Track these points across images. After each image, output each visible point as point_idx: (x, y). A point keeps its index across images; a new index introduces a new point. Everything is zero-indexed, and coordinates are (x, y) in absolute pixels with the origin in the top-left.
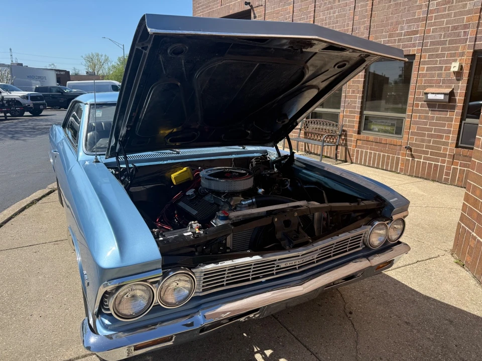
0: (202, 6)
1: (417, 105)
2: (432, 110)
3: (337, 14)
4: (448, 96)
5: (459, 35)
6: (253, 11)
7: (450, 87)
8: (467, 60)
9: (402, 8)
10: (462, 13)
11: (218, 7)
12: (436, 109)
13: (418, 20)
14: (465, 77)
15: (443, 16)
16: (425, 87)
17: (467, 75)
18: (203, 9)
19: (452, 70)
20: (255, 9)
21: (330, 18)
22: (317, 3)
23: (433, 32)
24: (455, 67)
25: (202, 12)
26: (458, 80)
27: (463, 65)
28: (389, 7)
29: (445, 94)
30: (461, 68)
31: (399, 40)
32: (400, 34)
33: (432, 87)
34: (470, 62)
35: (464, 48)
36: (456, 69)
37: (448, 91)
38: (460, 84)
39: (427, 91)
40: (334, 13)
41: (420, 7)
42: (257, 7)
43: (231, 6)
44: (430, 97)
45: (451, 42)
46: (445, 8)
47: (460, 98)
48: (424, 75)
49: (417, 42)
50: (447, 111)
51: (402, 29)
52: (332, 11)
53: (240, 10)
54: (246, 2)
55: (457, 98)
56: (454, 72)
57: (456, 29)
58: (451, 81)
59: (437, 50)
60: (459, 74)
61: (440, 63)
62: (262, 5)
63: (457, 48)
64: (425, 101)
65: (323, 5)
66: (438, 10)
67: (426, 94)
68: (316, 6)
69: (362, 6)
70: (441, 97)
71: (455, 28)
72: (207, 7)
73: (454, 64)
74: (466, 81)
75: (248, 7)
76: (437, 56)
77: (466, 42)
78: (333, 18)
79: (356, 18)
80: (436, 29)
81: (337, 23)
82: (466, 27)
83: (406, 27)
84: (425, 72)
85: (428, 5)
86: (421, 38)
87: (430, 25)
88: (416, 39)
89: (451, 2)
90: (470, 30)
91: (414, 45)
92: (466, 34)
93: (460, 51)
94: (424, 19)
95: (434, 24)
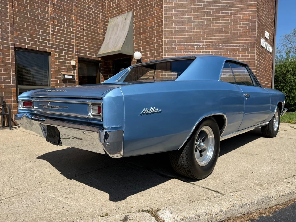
1: (57, 81)
2: (65, 84)
7: (71, 72)
8: (76, 60)
9: (37, 22)
10: (69, 38)
12: (67, 83)
13: (48, 33)
15: (61, 37)
16: (59, 71)
19: (72, 64)
23: (58, 43)
26: (74, 69)
28: (27, 18)
32: (39, 38)
33: (63, 71)
34: (77, 62)
35: (74, 55)
37: (72, 74)
38: (75, 71)
39: (63, 73)
44: (66, 77)
45: (68, 51)
46: (62, 33)
47: (76, 78)
48: (58, 65)
50: (72, 84)
51: (39, 35)
55: (75, 78)
57: (69, 45)
58: (71, 70)
59: (62, 53)
60: (74, 67)
61: (64, 60)
63: (71, 54)
66: (58, 33)
67: (64, 75)
70: (71, 77)
74: (78, 70)
76: (62, 56)
77: (74, 52)
80: (60, 42)
82: (73, 45)
83: (42, 35)
84: (58, 63)
85: (53, 28)
86: (52, 44)
87: (56, 38)
88: (49, 44)
89: (64, 31)
90: (75, 47)
91: (49, 47)
92: (73, 48)
93: (72, 56)
94: (52, 34)
95: (58, 39)
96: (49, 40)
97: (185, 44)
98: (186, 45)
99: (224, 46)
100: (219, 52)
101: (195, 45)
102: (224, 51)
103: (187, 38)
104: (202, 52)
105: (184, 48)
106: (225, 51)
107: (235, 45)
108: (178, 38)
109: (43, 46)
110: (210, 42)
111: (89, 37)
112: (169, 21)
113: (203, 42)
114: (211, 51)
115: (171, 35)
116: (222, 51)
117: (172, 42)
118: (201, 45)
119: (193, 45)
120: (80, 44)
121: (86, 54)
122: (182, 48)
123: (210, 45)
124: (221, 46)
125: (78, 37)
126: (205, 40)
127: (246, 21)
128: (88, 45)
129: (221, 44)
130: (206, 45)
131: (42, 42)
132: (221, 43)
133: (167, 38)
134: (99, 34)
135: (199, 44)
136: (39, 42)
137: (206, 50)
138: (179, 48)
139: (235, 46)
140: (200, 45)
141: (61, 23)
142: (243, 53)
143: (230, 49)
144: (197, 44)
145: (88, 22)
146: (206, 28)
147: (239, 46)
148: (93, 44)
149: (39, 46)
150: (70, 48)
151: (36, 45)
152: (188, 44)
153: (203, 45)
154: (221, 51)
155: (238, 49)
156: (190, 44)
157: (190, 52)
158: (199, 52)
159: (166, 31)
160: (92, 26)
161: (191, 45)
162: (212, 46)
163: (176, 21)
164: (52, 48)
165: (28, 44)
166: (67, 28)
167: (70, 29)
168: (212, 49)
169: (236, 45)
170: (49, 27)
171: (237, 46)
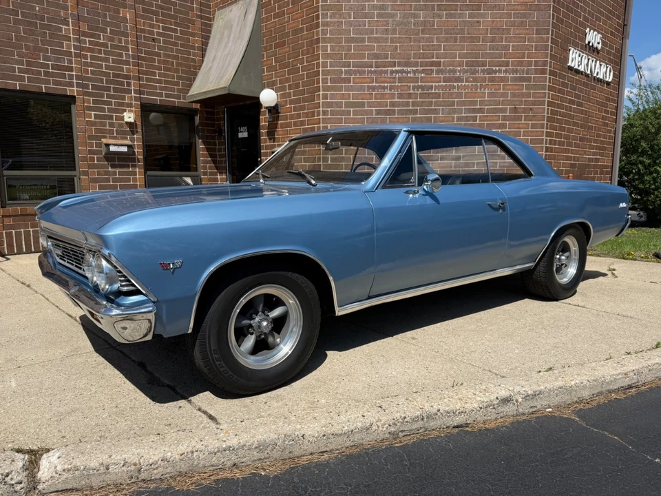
1: (93, 159)
2: (111, 165)
4: (131, 149)
7: (125, 138)
8: (138, 112)
9: (40, 30)
10: (119, 62)
12: (117, 163)
13: (69, 54)
14: (140, 134)
15: (100, 59)
16: (97, 137)
17: (141, 131)
19: (126, 119)
23: (92, 74)
24: (129, 117)
26: (133, 132)
28: (17, 22)
29: (129, 146)
32: (46, 66)
33: (105, 137)
34: (141, 115)
35: (130, 99)
36: (131, 120)
37: (127, 142)
38: (135, 136)
39: (104, 141)
44: (112, 148)
45: (115, 90)
46: (101, 50)
47: (138, 151)
48: (93, 124)
49: (75, 81)
50: (128, 165)
51: (47, 58)
55: (136, 150)
56: (128, 123)
57: (118, 77)
58: (125, 133)
59: (102, 96)
60: (133, 126)
61: (108, 111)
63: (123, 98)
64: (106, 154)
66: (92, 50)
67: (108, 145)
70: (125, 149)
71: (116, 76)
73: (129, 114)
76: (103, 103)
77: (131, 93)
80: (95, 71)
82: (128, 77)
83: (52, 58)
84: (93, 119)
85: (78, 40)
86: (78, 77)
87: (86, 64)
88: (71, 77)
89: (105, 45)
90: (132, 82)
91: (71, 85)
92: (129, 84)
93: (127, 101)
94: (77, 55)
96: (71, 69)
97: (373, 69)
98: (375, 72)
99: (466, 71)
100: (454, 87)
101: (397, 72)
102: (467, 84)
103: (376, 56)
104: (414, 89)
105: (368, 80)
106: (470, 84)
107: (494, 68)
108: (354, 56)
109: (55, 83)
110: (433, 64)
111: (169, 56)
112: (333, 15)
113: (416, 64)
114: (434, 84)
115: (337, 48)
116: (463, 84)
117: (342, 67)
118: (410, 72)
119: (392, 72)
120: (146, 73)
121: (161, 95)
122: (365, 81)
123: (432, 71)
124: (460, 71)
125: (139, 58)
126: (420, 59)
127: (524, 8)
128: (165, 76)
129: (459, 69)
130: (423, 71)
131: (53, 75)
132: (459, 66)
133: (328, 56)
134: (193, 48)
135: (405, 68)
136: (46, 74)
137: (424, 84)
138: (357, 80)
139: (495, 72)
140: (408, 72)
141: (97, 29)
142: (517, 87)
143: (484, 80)
144: (400, 68)
145: (163, 21)
146: (423, 30)
147: (506, 71)
148: (177, 71)
150: (122, 84)
151: (41, 81)
152: (379, 69)
153: (414, 72)
154: (460, 84)
155: (502, 79)
156: (384, 69)
157: (384, 88)
158: (406, 88)
159: (325, 40)
160: (176, 31)
161: (386, 72)
162: (438, 72)
163: (349, 15)
164: (78, 85)
165: (22, 79)
166: (112, 40)
167: (120, 41)
168: (437, 80)
169: (497, 68)
170: (68, 39)
171: (500, 71)
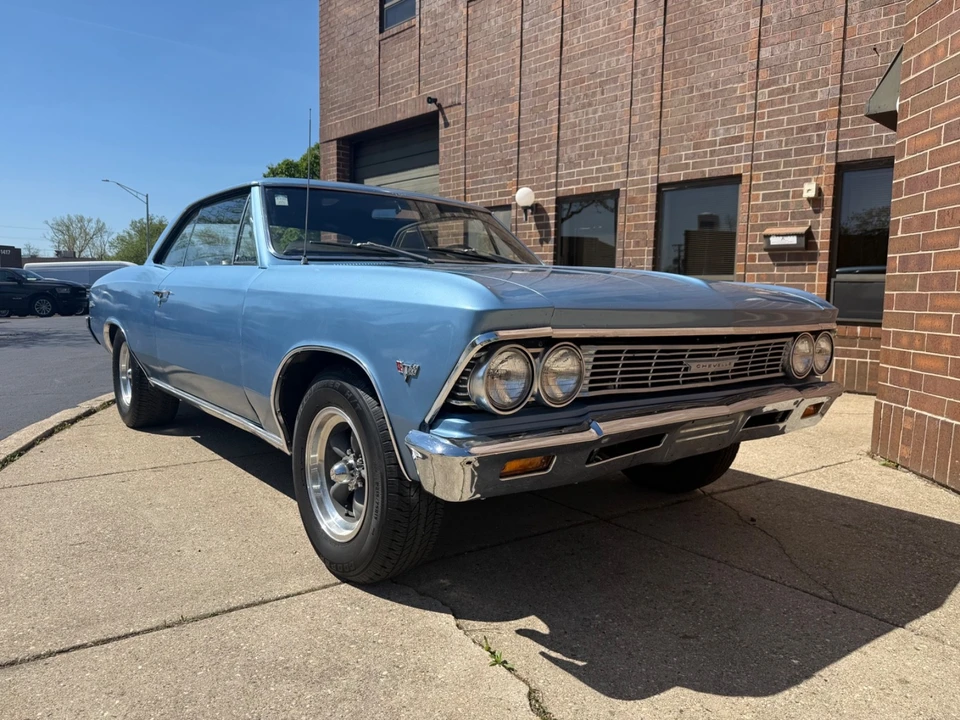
0: (339, 107)
1: (753, 258)
2: (778, 265)
3: (600, 114)
4: (803, 239)
5: (809, 140)
6: (443, 114)
7: (804, 224)
8: (827, 178)
9: (712, 101)
10: (810, 107)
11: (372, 108)
12: (786, 262)
13: (742, 119)
14: (828, 207)
15: (781, 112)
16: (762, 227)
17: (830, 203)
18: (341, 112)
19: (806, 195)
20: (445, 111)
21: (588, 121)
22: (563, 98)
23: (767, 138)
24: (809, 190)
25: (340, 118)
26: (817, 212)
27: (822, 187)
28: (691, 100)
29: (798, 235)
30: (819, 191)
31: (713, 153)
32: (713, 143)
33: (775, 225)
34: (832, 182)
35: (821, 160)
36: (812, 194)
37: (802, 230)
38: (821, 219)
39: (768, 231)
40: (595, 112)
41: (742, 99)
42: (450, 106)
43: (399, 107)
44: (774, 241)
45: (798, 152)
46: (784, 99)
47: (822, 241)
48: (760, 208)
49: (743, 154)
50: (804, 264)
51: (715, 134)
52: (590, 109)
53: (417, 113)
54: (429, 98)
55: (819, 241)
56: (809, 199)
57: (805, 132)
58: (805, 215)
59: (777, 166)
60: (816, 202)
61: (784, 187)
62: (459, 104)
63: (809, 162)
64: (765, 250)
65: (574, 100)
66: (772, 104)
67: (767, 237)
68: (562, 103)
69: (644, 100)
70: (793, 240)
71: (802, 130)
72: (349, 110)
73: (807, 186)
74: (830, 213)
75: (433, 107)
76: (779, 175)
77: (822, 151)
78: (592, 122)
79: (635, 119)
80: (772, 132)
81: (601, 129)
82: (820, 127)
83: (721, 131)
84: (760, 202)
85: (755, 96)
86: (748, 147)
87: (761, 126)
88: (740, 149)
89: (791, 89)
90: (827, 132)
91: (738, 159)
92: (820, 138)
93: (814, 165)
94: (750, 118)
95: (769, 125)
96: (739, 139)
109: (720, 162)
121: (877, 141)
125: (844, 90)
141: (783, 70)
149: (712, 163)
151: (704, 164)
164: (747, 158)
165: (687, 166)
166: (802, 77)
167: (816, 74)
